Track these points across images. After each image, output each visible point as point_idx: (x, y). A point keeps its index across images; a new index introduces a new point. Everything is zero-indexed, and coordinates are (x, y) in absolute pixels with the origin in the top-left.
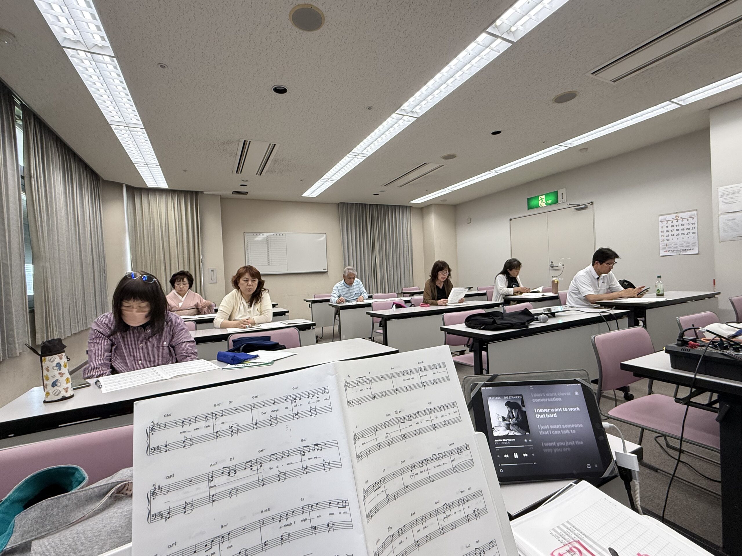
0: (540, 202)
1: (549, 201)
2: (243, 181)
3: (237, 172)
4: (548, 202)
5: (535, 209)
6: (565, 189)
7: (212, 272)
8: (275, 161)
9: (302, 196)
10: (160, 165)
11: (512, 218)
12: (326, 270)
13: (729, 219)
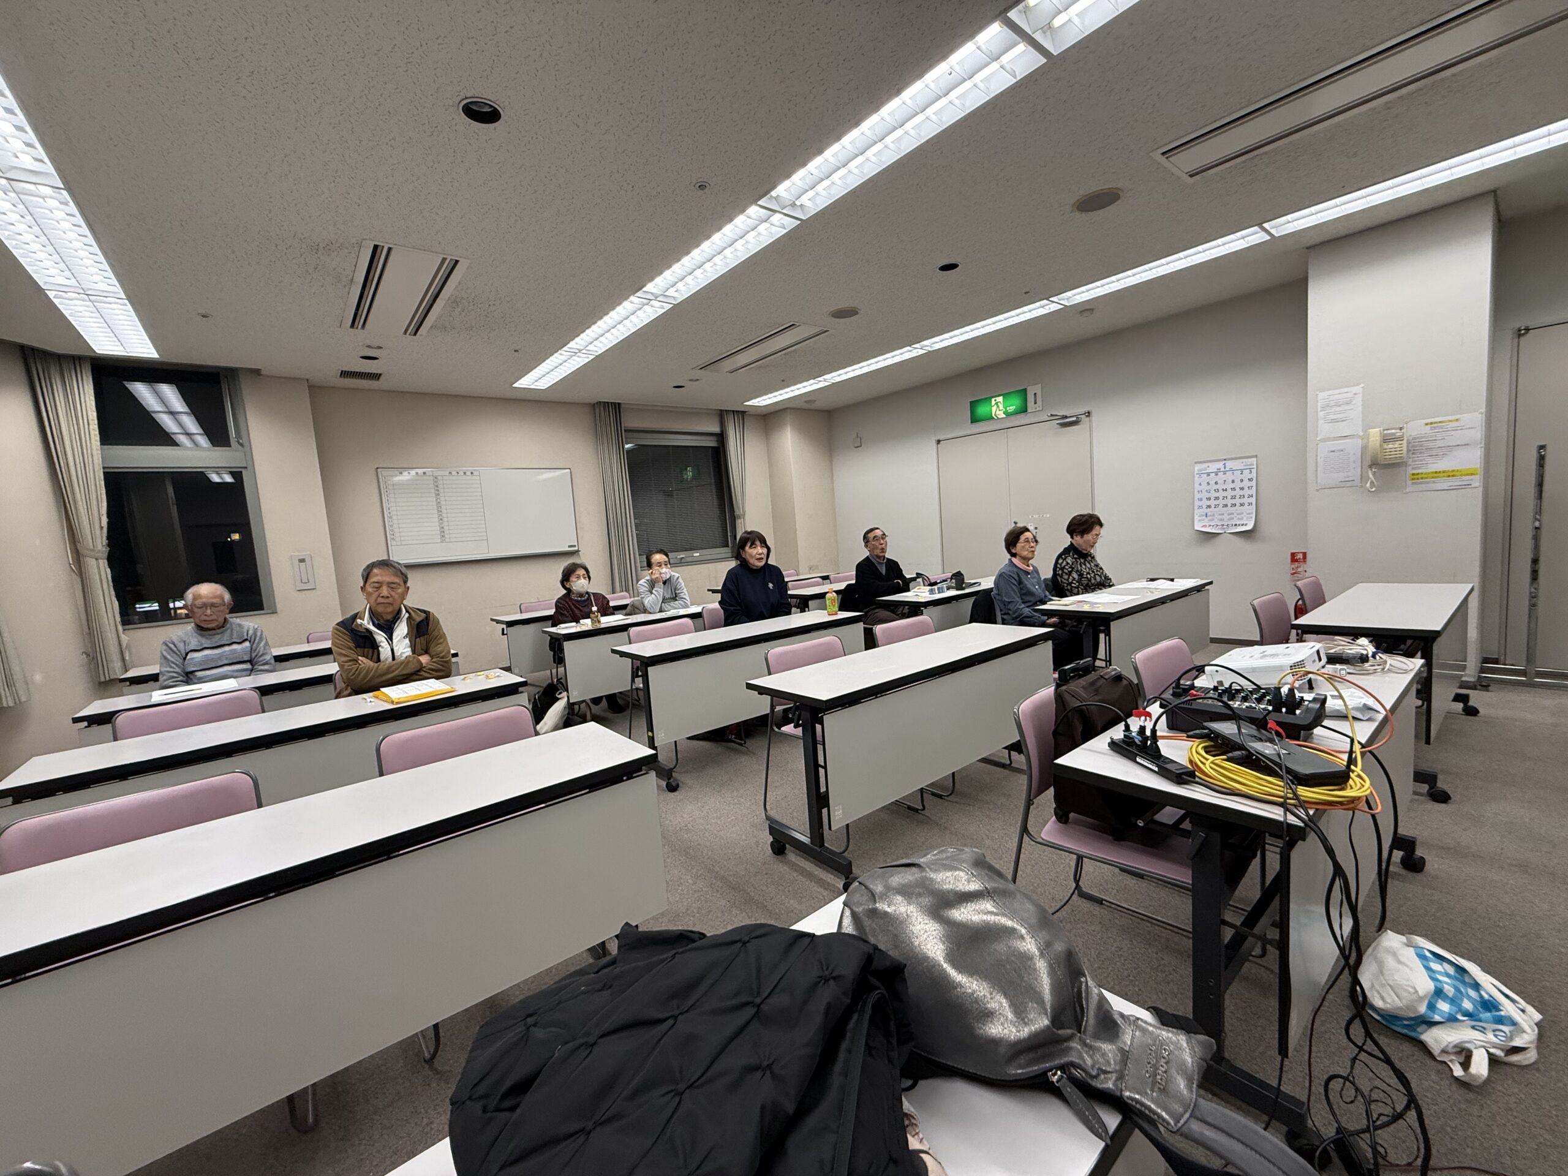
0: (994, 409)
1: (1011, 408)
2: (367, 346)
3: (352, 326)
4: (1008, 409)
5: (986, 423)
6: (1040, 386)
7: (302, 564)
8: (455, 302)
9: (515, 385)
10: (129, 298)
11: (941, 437)
12: (576, 548)
13: (1333, 449)
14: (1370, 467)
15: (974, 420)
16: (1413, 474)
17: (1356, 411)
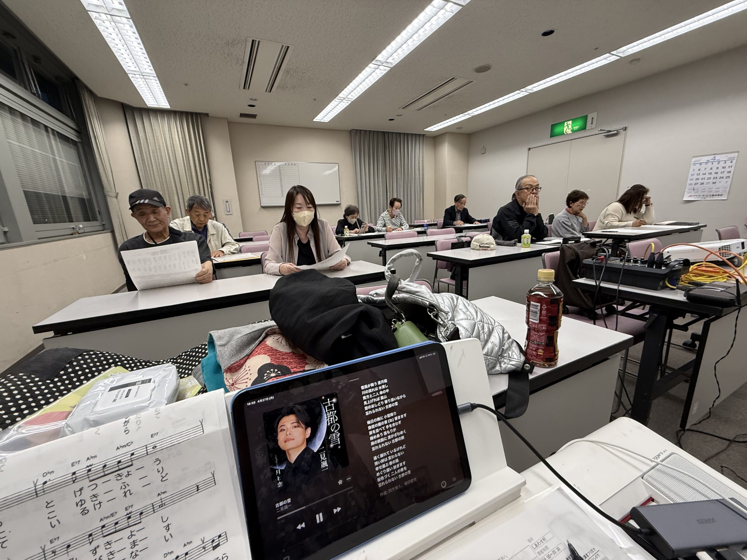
0: (565, 129)
1: (576, 127)
2: (251, 99)
3: (244, 88)
4: (574, 128)
5: (559, 137)
6: (596, 113)
7: (227, 204)
8: (288, 72)
9: (314, 120)
10: (158, 76)
11: (531, 147)
12: (339, 203)
15: (552, 135)
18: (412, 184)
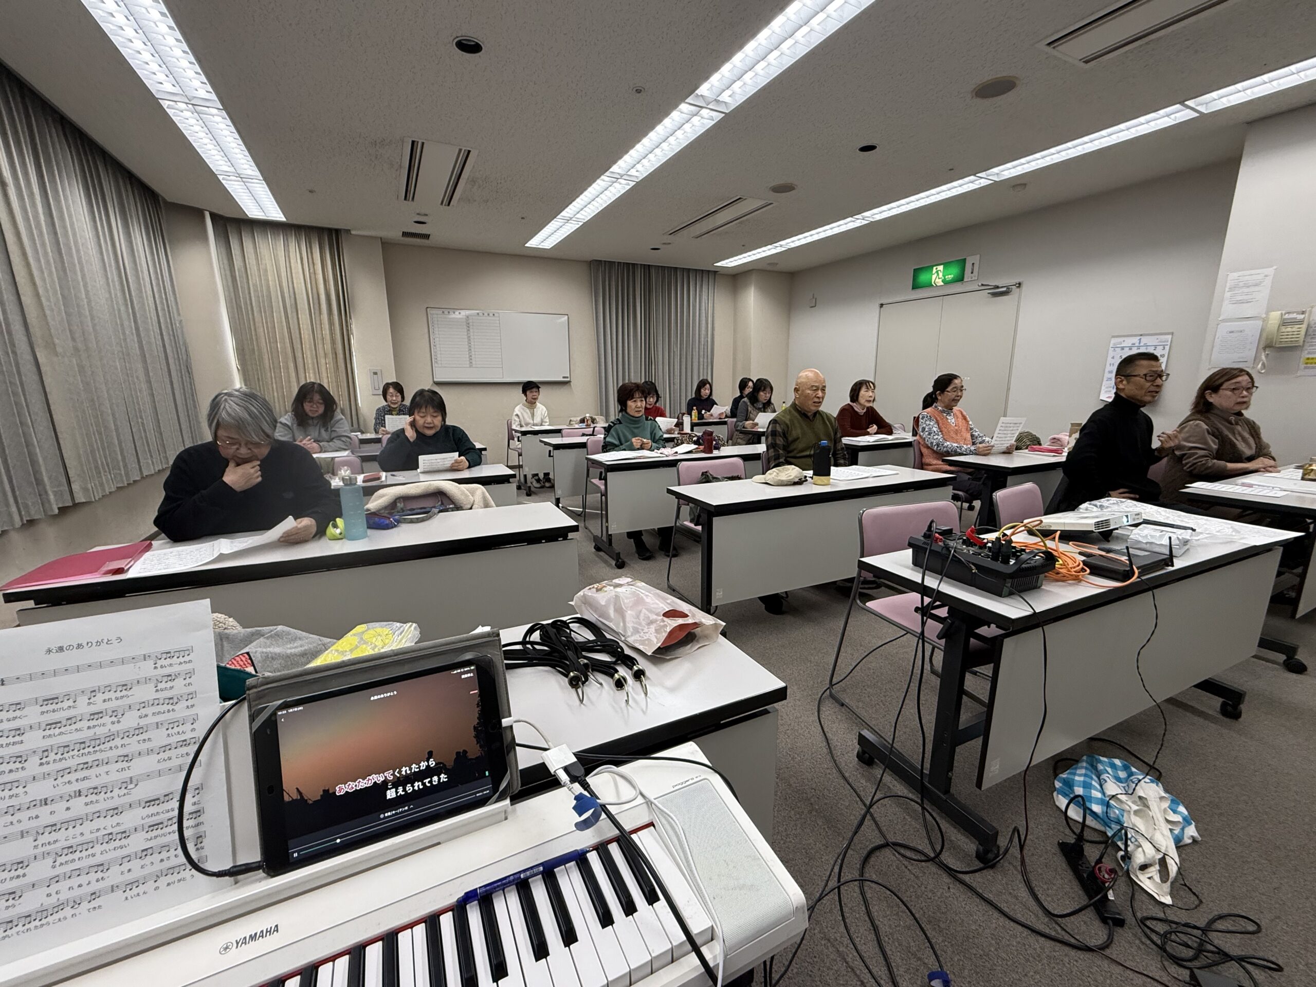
1: (950, 276)
2: (418, 214)
3: (405, 198)
4: (947, 277)
5: (926, 289)
6: (979, 256)
7: (376, 376)
8: (472, 181)
9: (526, 245)
10: (265, 179)
11: (884, 302)
12: (569, 379)
13: (1233, 330)
14: (1265, 348)
15: (916, 287)
16: (1308, 359)
17: (1262, 295)
18: (694, 353)
